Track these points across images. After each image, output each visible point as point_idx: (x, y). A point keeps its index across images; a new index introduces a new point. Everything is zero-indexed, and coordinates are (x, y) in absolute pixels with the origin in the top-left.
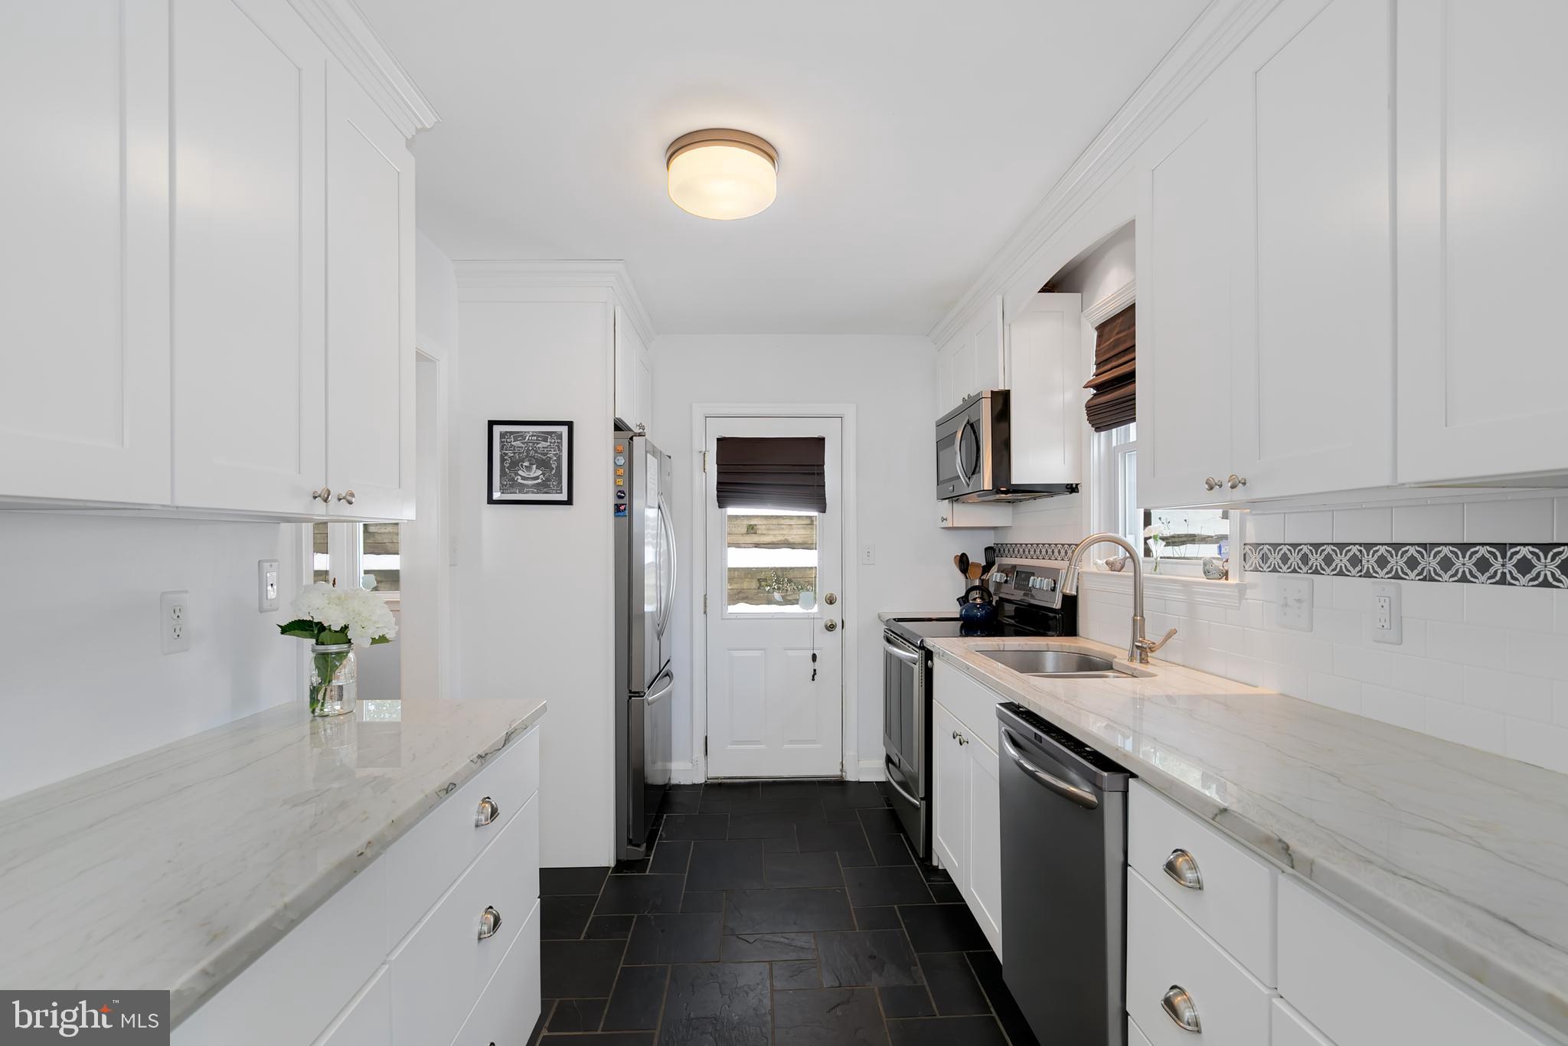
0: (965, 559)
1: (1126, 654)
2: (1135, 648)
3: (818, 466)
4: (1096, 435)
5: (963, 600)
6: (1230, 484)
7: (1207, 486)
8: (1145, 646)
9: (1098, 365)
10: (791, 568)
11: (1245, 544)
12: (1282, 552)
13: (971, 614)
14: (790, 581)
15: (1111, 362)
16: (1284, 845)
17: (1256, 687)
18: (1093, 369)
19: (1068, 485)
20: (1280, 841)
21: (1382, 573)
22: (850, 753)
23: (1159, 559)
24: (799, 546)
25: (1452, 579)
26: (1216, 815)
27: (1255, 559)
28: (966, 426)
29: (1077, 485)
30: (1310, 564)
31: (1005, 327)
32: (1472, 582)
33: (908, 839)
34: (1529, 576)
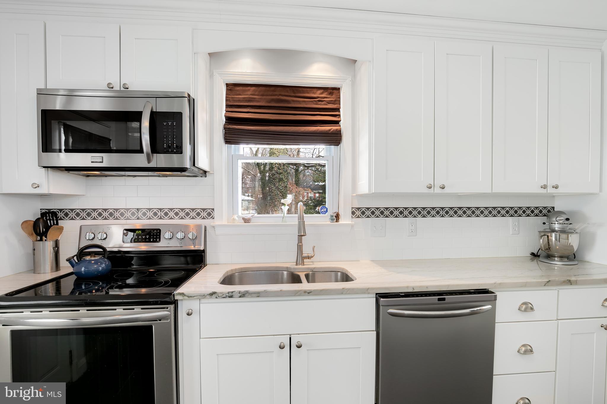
0: (41, 222)
2: (300, 259)
11: (353, 208)
12: (372, 211)
16: (569, 281)
21: (410, 216)
25: (430, 217)
26: (546, 284)
27: (358, 213)
28: (151, 111)
29: (207, 172)
30: (384, 214)
32: (435, 217)
34: (448, 215)
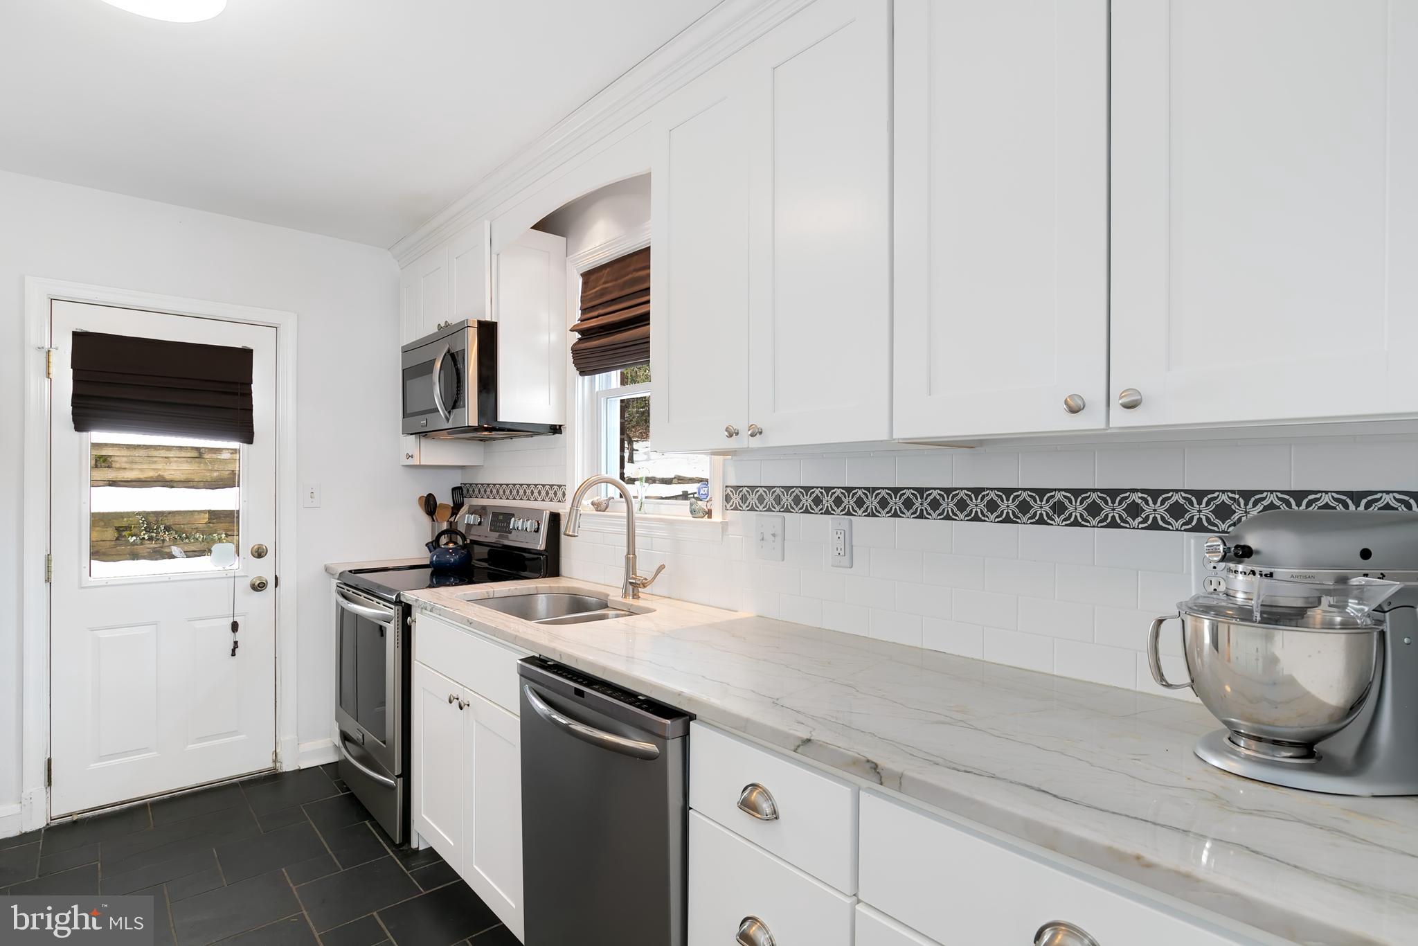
0: (431, 499)
1: (620, 592)
2: (628, 585)
3: (242, 384)
4: (581, 378)
5: (434, 545)
6: (750, 433)
7: (726, 433)
8: (639, 582)
9: (584, 310)
10: (170, 513)
11: (726, 487)
12: (759, 493)
13: (442, 559)
14: (168, 529)
15: (597, 309)
16: (873, 765)
17: (736, 611)
18: (578, 314)
19: (552, 425)
20: (868, 761)
21: (838, 511)
22: (287, 737)
23: (644, 500)
24: (181, 484)
25: (887, 515)
26: (798, 746)
27: (736, 499)
28: (445, 354)
29: (560, 426)
30: (782, 503)
31: (493, 255)
32: (901, 517)
33: (377, 826)
34: (938, 512)
